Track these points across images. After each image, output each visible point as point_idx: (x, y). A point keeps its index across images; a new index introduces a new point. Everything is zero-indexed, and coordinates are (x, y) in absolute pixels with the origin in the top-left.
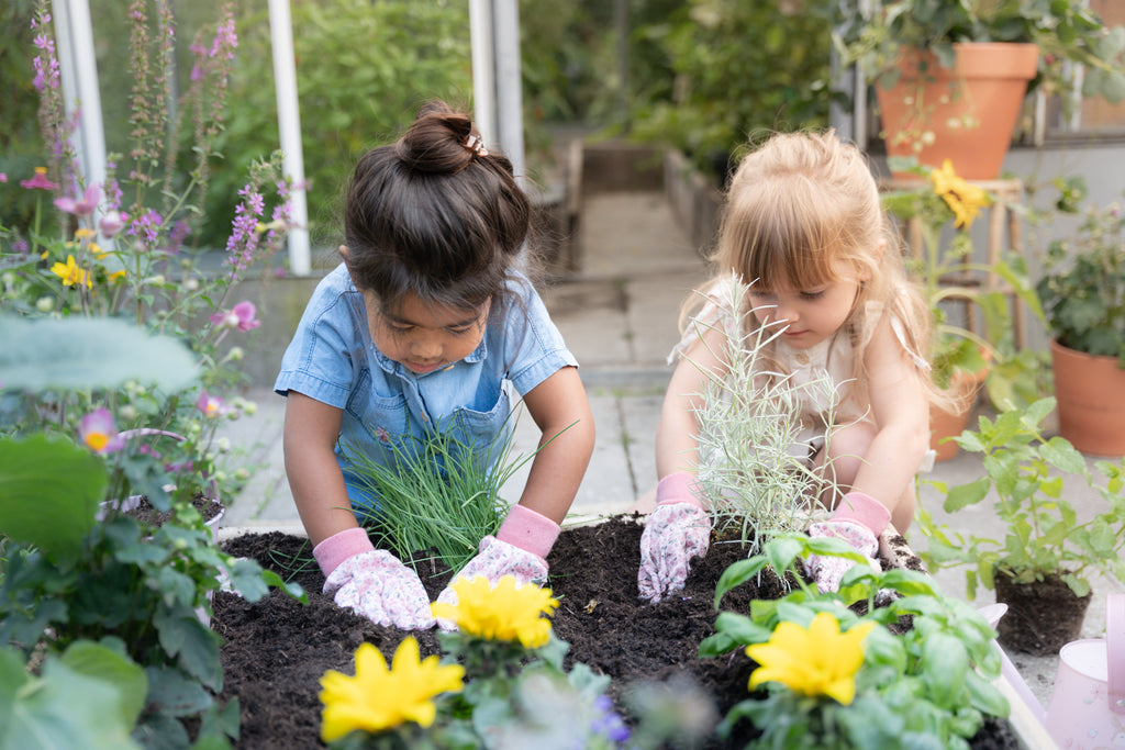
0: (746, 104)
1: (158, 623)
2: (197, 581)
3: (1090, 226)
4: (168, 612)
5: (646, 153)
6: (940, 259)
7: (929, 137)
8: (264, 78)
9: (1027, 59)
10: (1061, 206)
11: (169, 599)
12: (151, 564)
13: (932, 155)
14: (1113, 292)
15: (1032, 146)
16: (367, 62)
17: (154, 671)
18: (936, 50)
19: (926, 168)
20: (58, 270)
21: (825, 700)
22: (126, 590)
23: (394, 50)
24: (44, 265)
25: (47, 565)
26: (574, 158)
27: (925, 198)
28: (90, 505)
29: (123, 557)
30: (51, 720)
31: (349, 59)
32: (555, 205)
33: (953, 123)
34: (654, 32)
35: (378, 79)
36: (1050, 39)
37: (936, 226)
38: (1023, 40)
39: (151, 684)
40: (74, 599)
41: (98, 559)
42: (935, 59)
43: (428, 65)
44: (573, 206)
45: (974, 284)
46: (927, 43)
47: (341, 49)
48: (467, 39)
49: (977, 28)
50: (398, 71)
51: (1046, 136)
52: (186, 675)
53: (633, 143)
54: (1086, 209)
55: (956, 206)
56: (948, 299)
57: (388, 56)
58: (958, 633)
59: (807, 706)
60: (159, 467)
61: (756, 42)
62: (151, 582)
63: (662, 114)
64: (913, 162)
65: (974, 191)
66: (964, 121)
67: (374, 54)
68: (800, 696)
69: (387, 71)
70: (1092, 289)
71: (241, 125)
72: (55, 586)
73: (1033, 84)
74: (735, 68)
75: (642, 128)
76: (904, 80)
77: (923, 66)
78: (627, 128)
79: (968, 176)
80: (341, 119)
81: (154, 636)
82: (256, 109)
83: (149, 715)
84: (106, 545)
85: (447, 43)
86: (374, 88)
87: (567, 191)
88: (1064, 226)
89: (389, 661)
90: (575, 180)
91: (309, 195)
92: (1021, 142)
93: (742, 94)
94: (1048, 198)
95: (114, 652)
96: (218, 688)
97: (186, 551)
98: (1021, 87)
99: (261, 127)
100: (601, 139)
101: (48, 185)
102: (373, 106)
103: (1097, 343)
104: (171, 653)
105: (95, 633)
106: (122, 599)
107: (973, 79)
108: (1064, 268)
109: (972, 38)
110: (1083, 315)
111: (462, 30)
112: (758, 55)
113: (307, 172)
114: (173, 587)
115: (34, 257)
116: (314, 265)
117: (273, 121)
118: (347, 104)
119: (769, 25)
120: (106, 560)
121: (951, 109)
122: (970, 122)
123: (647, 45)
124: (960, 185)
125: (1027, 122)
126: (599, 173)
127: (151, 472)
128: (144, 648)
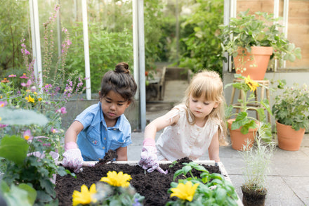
0: (206, 59)
1: (40, 181)
2: (50, 171)
3: (286, 92)
4: (43, 178)
5: (183, 70)
6: (247, 100)
7: (245, 69)
8: (82, 51)
9: (270, 50)
10: (279, 87)
11: (43, 175)
12: (39, 167)
13: (245, 74)
14: (291, 109)
15: (273, 72)
16: (107, 48)
17: (39, 192)
18: (246, 48)
19: (243, 77)
20: (26, 98)
21: (187, 201)
22: (33, 173)
23: (114, 45)
24: (23, 97)
25: (16, 166)
26: (164, 71)
27: (243, 84)
28: (25, 152)
29: (32, 165)
30: (12, 197)
31: (103, 47)
32: (156, 83)
33: (251, 66)
34: (184, 39)
35: (110, 52)
36: (276, 46)
37: (246, 91)
38: (268, 46)
39: (38, 194)
40: (21, 174)
41: (27, 165)
42: (246, 50)
43: (122, 48)
44: (162, 84)
45: (257, 106)
46: (244, 46)
47: (101, 44)
48: (132, 42)
49: (257, 43)
50: (115, 50)
51: (277, 69)
52: (46, 193)
53: (180, 67)
54: (285, 88)
55: (250, 86)
56: (249, 110)
57: (112, 46)
58: (225, 188)
59: (183, 202)
60: (41, 144)
61: (209, 43)
62: (39, 171)
63: (187, 60)
64: (240, 75)
65: (255, 83)
66: (254, 65)
67: (109, 46)
68: (182, 200)
69: (112, 50)
70: (286, 108)
71: (75, 63)
72: (17, 171)
73: (272, 56)
74: (203, 50)
75: (182, 64)
76: (239, 55)
77: (244, 52)
78: (178, 63)
79: (254, 79)
80: (100, 62)
81: (39, 184)
82: (79, 58)
83: (37, 201)
84: (29, 162)
85: (127, 43)
86: (108, 54)
87: (161, 79)
88: (280, 92)
89: (89, 189)
90: (163, 77)
91: (91, 80)
92: (270, 71)
93: (204, 56)
94: (276, 85)
95: (30, 186)
96: (54, 197)
97: (47, 164)
98: (269, 57)
99: (81, 63)
100: (171, 66)
101: (26, 77)
102: (108, 59)
103: (287, 122)
104: (43, 188)
105: (26, 182)
106: (32, 175)
107: (255, 55)
108: (279, 102)
109: (256, 45)
110: (283, 115)
111: (131, 40)
112: (209, 46)
113: (91, 74)
114: (43, 172)
115: (21, 95)
116: (92, 98)
117: (83, 62)
118: (102, 58)
119: (212, 39)
120: (29, 166)
121: (251, 62)
122: (255, 66)
123: (183, 42)
124: (252, 81)
125: (272, 66)
126: (170, 75)
127: (40, 145)
128: (37, 186)
